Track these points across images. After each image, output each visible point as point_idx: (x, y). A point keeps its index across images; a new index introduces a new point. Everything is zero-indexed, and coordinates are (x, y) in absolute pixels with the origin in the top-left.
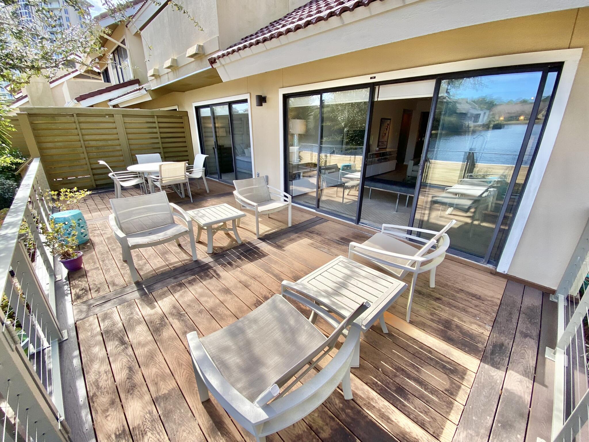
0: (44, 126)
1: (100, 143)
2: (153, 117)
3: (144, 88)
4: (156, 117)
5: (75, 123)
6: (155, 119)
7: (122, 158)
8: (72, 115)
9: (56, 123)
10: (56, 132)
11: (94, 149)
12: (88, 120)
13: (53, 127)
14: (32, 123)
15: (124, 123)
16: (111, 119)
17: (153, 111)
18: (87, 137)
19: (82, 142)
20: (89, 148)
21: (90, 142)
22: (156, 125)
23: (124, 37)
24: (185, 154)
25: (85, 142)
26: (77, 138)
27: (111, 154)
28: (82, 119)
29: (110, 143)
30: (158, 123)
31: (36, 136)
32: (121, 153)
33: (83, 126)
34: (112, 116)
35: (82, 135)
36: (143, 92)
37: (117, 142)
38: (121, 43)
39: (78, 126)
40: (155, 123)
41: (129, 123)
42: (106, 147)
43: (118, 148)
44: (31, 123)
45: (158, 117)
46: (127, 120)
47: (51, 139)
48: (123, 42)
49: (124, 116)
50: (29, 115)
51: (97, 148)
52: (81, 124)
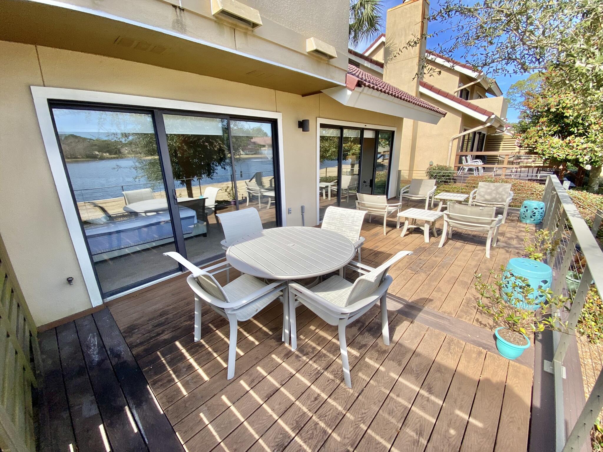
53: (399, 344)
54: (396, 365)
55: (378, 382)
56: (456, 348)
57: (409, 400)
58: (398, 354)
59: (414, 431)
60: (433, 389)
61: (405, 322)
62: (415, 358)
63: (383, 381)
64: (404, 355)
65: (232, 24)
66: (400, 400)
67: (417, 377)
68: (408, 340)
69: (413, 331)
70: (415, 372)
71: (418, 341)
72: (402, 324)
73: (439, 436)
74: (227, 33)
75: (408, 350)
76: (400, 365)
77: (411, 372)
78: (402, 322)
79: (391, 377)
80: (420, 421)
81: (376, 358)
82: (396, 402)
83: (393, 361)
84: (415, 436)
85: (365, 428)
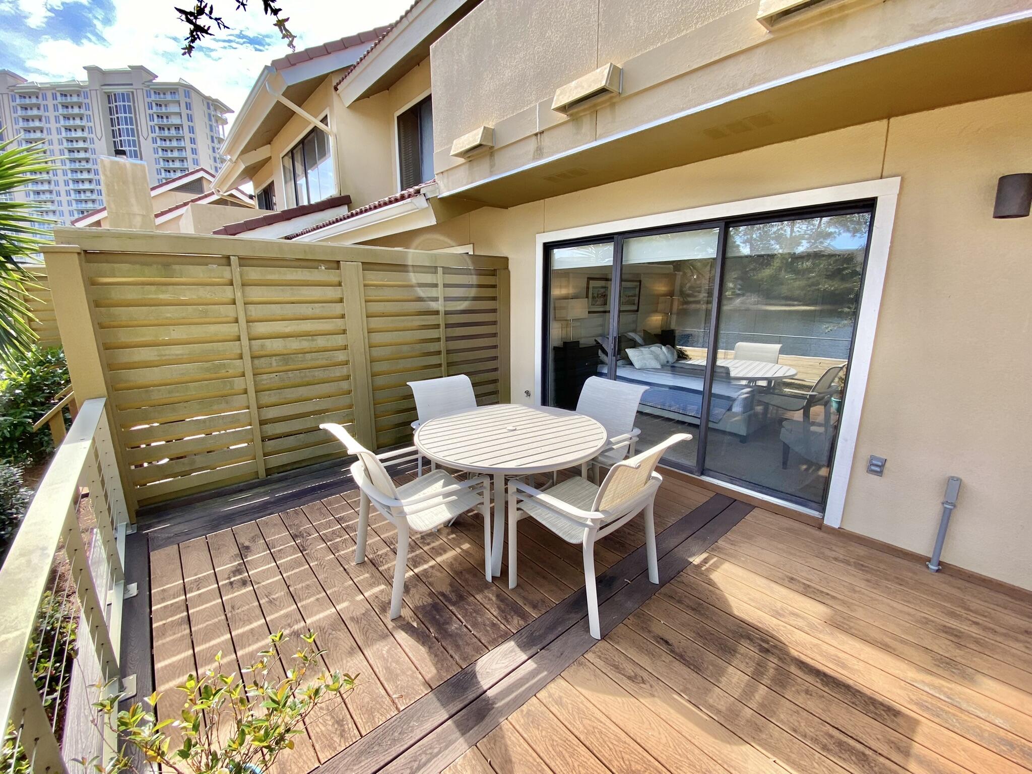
0: (131, 294)
1: (294, 345)
2: (433, 270)
3: (422, 192)
4: (440, 270)
5: (232, 284)
6: (439, 278)
7: (345, 385)
8: (224, 261)
9: (173, 284)
10: (170, 312)
11: (274, 364)
12: (270, 277)
13: (162, 296)
14: (93, 283)
15: (365, 286)
16: (332, 276)
17: (435, 255)
18: (261, 328)
19: (245, 341)
20: (263, 360)
21: (268, 342)
22: (439, 292)
23: (327, 112)
24: (491, 365)
25: (253, 342)
26: (232, 329)
27: (319, 374)
28: (254, 274)
29: (321, 342)
30: (445, 286)
31: (101, 326)
32: (344, 371)
33: (255, 294)
34: (335, 265)
35: (248, 322)
36: (420, 202)
37: (339, 340)
38: (321, 121)
39: (239, 294)
40: (436, 285)
41: (376, 286)
42: (308, 356)
43: (341, 356)
44: (91, 283)
45: (447, 270)
46: (375, 277)
47: (148, 335)
48: (324, 120)
49: (367, 266)
50: (87, 255)
51: (285, 357)
52: (248, 289)
53: (387, 636)
54: (354, 614)
55: (346, 588)
56: (323, 729)
57: (304, 607)
58: (370, 625)
59: (277, 598)
60: (295, 639)
61: (434, 671)
62: (349, 644)
63: (344, 592)
64: (365, 633)
65: (590, 108)
66: (312, 599)
67: (322, 630)
68: (388, 652)
69: (404, 673)
70: (330, 631)
71: (378, 668)
72: (430, 664)
73: (254, 615)
74: (586, 125)
75: (370, 642)
76: (352, 619)
77: (334, 627)
78: (435, 665)
79: (343, 601)
80: (280, 607)
81: (380, 597)
82: (314, 595)
83: (363, 614)
84: (274, 597)
85: (311, 565)
